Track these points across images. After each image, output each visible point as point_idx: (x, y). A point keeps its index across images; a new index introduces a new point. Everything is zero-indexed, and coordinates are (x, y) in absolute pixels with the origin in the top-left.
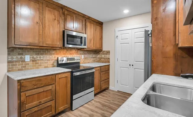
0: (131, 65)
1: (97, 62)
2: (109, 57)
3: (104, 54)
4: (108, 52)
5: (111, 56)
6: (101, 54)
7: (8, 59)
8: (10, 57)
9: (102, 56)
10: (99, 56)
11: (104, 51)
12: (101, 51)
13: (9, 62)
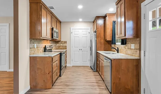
0: (81, 49)
1: (56, 49)
2: (66, 45)
3: (62, 43)
4: (65, 42)
5: (67, 45)
6: (60, 43)
7: (30, 46)
8: (30, 45)
9: (60, 45)
10: (58, 45)
11: (63, 41)
12: (60, 41)
13: (30, 48)
